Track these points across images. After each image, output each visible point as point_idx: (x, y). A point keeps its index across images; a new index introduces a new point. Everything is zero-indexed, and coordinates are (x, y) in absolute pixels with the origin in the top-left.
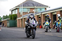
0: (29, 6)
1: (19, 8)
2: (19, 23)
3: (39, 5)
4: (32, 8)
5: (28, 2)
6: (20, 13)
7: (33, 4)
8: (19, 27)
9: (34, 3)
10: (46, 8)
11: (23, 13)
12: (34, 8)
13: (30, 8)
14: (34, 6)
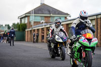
0: (43, 14)
1: (29, 16)
2: (28, 36)
3: (57, 13)
4: (47, 17)
5: (43, 8)
6: (30, 23)
7: (49, 11)
8: (28, 41)
9: (51, 10)
10: (66, 17)
11: (35, 22)
12: (50, 17)
13: (45, 17)
14: (50, 14)
